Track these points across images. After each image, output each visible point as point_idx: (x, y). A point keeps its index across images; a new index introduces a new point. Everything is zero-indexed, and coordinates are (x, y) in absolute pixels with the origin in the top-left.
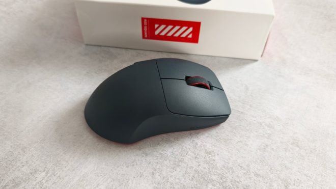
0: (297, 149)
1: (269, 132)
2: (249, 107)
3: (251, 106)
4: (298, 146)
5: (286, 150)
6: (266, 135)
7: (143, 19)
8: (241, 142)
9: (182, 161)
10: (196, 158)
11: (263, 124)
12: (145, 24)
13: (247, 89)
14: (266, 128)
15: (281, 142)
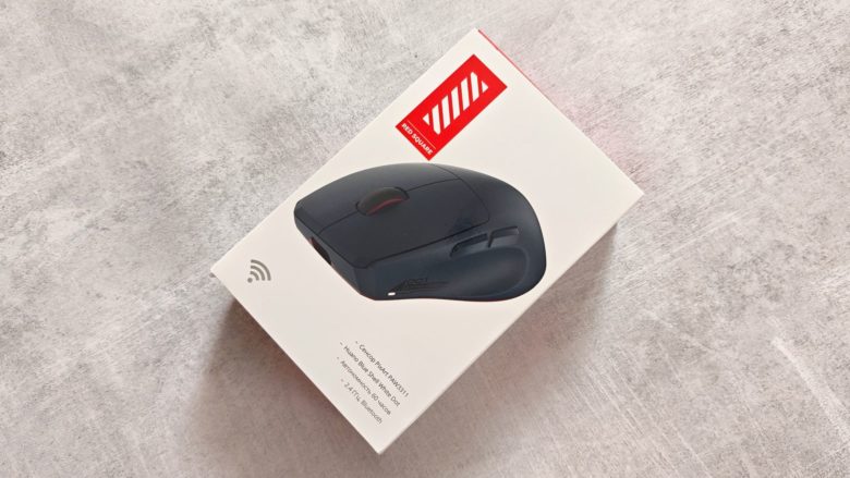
0: (261, 176)
1: (220, 191)
2: (172, 187)
3: (173, 183)
4: (259, 173)
5: (253, 191)
6: (223, 199)
7: (399, 127)
8: (211, 235)
9: (192, 323)
10: (198, 303)
11: (206, 190)
12: (410, 132)
13: (145, 165)
14: (213, 190)
15: (242, 188)
